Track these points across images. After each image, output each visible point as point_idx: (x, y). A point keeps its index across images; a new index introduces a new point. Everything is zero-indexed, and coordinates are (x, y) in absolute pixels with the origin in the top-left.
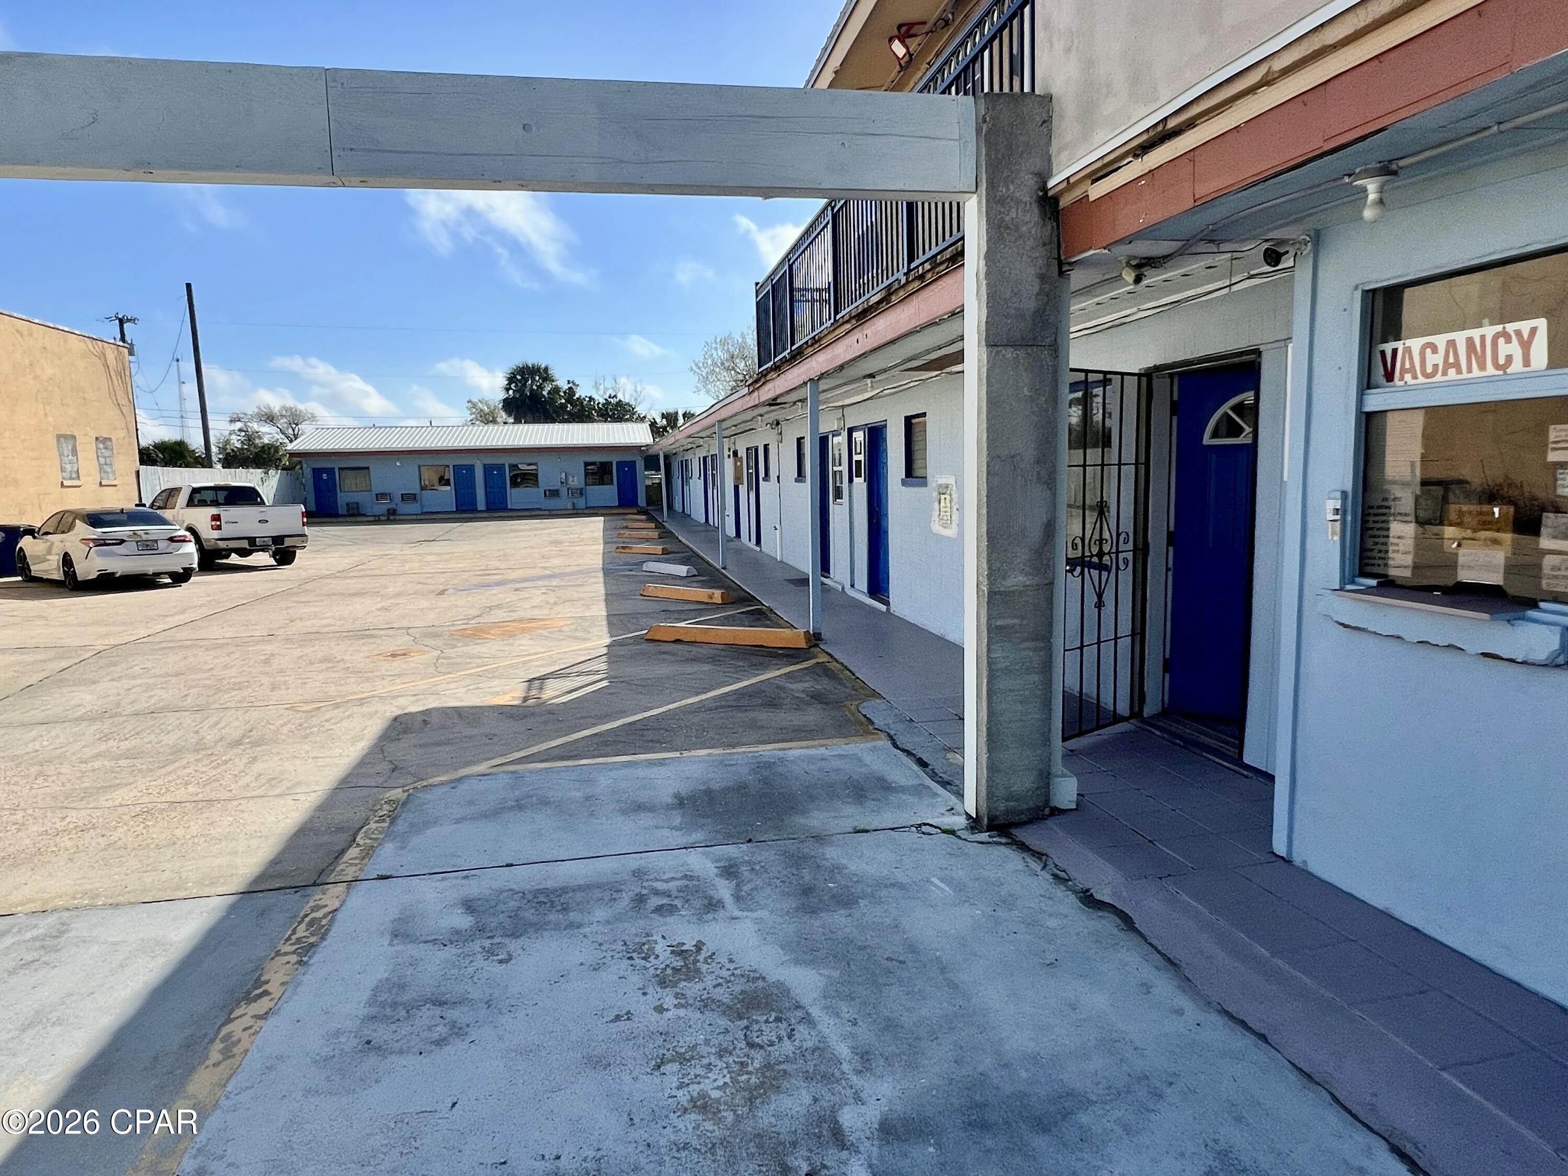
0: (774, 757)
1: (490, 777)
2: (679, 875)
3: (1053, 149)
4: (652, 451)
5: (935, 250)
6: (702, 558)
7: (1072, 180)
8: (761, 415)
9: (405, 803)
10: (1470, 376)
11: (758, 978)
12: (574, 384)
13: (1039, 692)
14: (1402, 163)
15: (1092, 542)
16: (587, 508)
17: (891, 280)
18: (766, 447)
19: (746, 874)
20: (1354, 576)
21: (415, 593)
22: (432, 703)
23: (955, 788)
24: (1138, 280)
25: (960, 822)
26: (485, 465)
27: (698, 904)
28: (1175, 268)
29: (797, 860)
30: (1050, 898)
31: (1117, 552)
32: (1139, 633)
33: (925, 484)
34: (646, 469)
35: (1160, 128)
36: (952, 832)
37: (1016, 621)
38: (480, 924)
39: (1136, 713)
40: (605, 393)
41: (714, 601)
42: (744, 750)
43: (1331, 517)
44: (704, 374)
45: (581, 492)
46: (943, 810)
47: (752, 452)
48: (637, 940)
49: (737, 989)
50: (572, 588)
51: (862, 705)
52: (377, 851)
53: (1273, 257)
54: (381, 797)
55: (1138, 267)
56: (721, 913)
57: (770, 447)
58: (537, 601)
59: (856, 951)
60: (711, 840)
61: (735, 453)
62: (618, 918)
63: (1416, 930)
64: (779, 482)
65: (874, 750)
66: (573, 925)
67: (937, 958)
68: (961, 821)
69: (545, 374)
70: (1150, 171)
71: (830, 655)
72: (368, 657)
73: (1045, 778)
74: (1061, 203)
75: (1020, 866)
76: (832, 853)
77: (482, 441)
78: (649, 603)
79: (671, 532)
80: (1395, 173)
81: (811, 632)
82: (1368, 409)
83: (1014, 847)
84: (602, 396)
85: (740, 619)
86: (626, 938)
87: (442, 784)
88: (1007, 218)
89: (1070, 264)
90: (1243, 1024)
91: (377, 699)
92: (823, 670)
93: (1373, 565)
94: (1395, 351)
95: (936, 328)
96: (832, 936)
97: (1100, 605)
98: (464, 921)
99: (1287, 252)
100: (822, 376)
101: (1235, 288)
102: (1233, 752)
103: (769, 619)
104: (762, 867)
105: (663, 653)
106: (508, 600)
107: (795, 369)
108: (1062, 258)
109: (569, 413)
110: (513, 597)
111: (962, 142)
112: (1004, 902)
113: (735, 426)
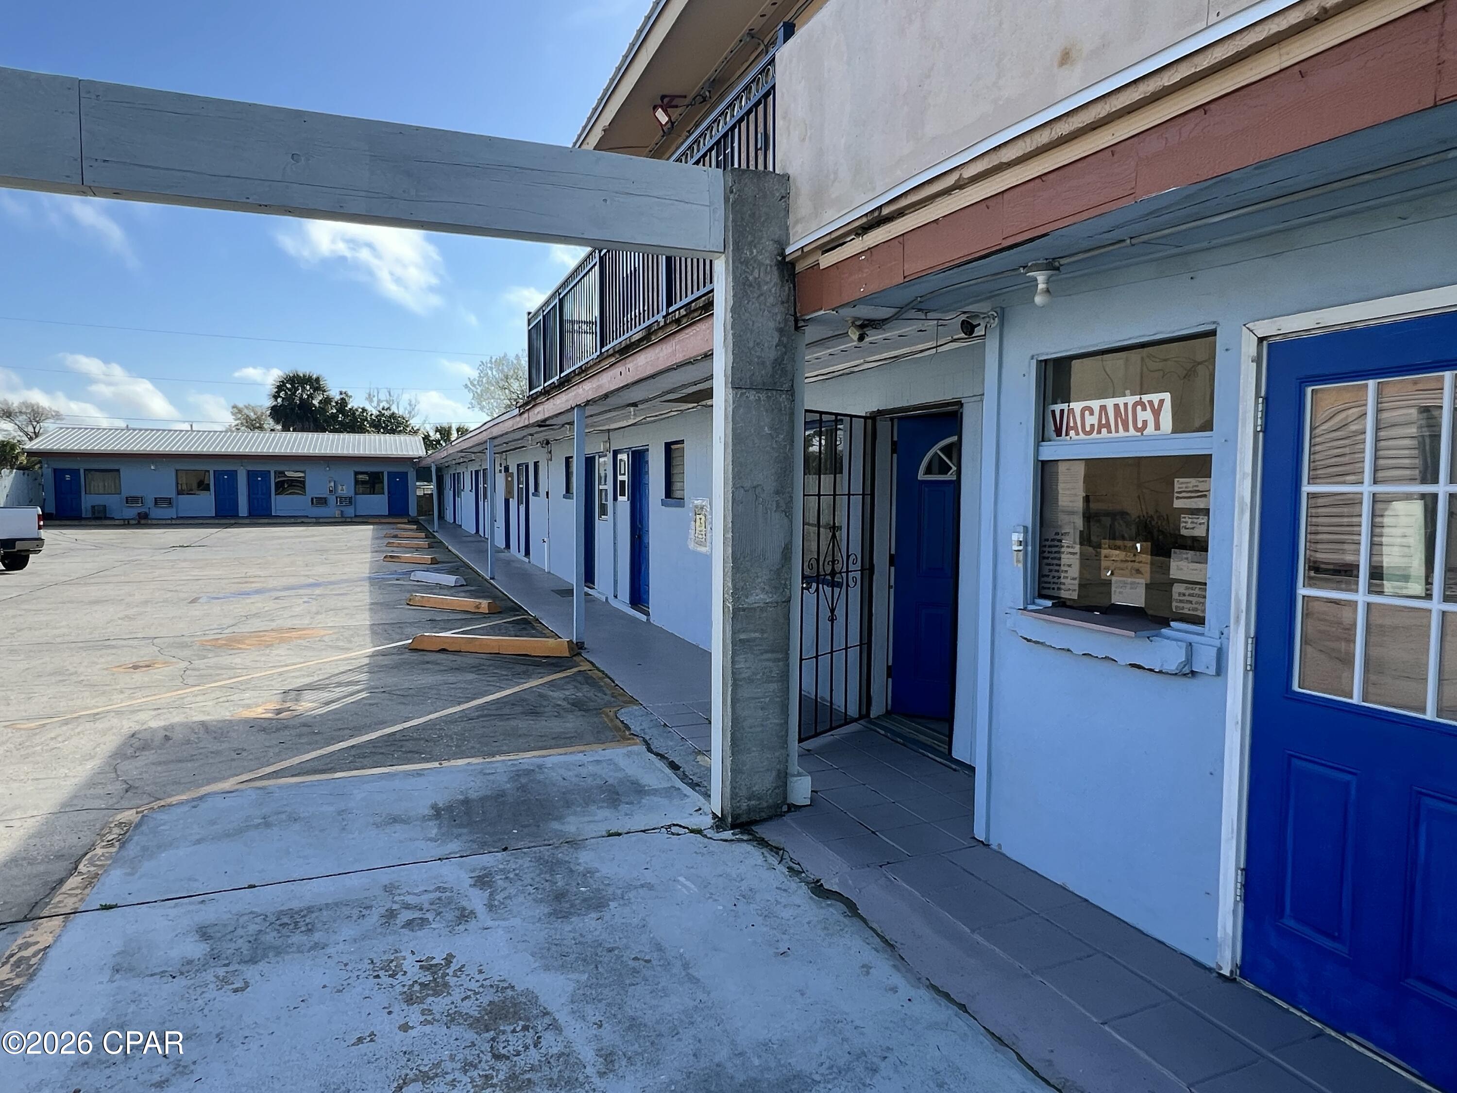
0: (532, 765)
1: (233, 794)
2: (432, 888)
3: (791, 221)
4: (424, 464)
5: (691, 298)
6: (471, 568)
7: (805, 250)
8: (532, 435)
9: (139, 825)
10: (1117, 435)
11: (506, 988)
12: (347, 395)
13: (778, 699)
14: (1062, 261)
15: (826, 563)
16: (356, 516)
17: (652, 320)
18: (536, 464)
19: (500, 882)
20: (1034, 598)
21: (164, 602)
22: (177, 718)
23: (703, 790)
24: (861, 338)
25: (707, 822)
26: (248, 471)
27: (450, 915)
28: (891, 329)
29: (551, 866)
30: (785, 890)
31: (847, 572)
32: (866, 644)
33: (682, 506)
34: (418, 480)
35: (876, 214)
36: (699, 832)
37: (757, 635)
38: (216, 951)
39: (864, 715)
40: (378, 405)
41: (481, 611)
42: (503, 758)
43: (1016, 547)
44: (479, 391)
45: (350, 501)
46: (692, 811)
47: (523, 468)
48: (385, 958)
49: (485, 1000)
50: (336, 597)
51: (620, 713)
52: (102, 879)
53: (968, 328)
54: (111, 820)
55: (862, 327)
56: (473, 924)
57: (540, 464)
58: (297, 610)
59: (604, 953)
60: (466, 851)
61: (507, 469)
62: (364, 937)
63: (1086, 900)
64: (548, 497)
65: (629, 755)
66: (316, 946)
67: (681, 955)
68: (709, 821)
69: (316, 384)
70: (869, 249)
71: (591, 663)
72: (107, 669)
73: (783, 778)
74: (797, 268)
75: (760, 860)
76: (585, 858)
77: (246, 447)
78: (414, 612)
79: (441, 542)
80: (1058, 269)
81: (575, 641)
82: (1043, 458)
83: (755, 843)
84: (375, 408)
85: (506, 628)
86: (373, 955)
87: (181, 803)
88: (751, 278)
89: (804, 320)
90: (947, 996)
91: (113, 714)
92: (586, 679)
93: (1049, 588)
94: (1062, 411)
95: (691, 366)
96: (582, 939)
97: (832, 619)
98: (196, 949)
99: (979, 325)
100: (588, 403)
101: (940, 349)
102: (944, 748)
103: (534, 628)
104: (516, 875)
105: (428, 663)
106: (266, 609)
107: (563, 394)
108: (798, 315)
109: (340, 423)
110: (271, 605)
111: (712, 208)
112: (744, 896)
113: (507, 443)
